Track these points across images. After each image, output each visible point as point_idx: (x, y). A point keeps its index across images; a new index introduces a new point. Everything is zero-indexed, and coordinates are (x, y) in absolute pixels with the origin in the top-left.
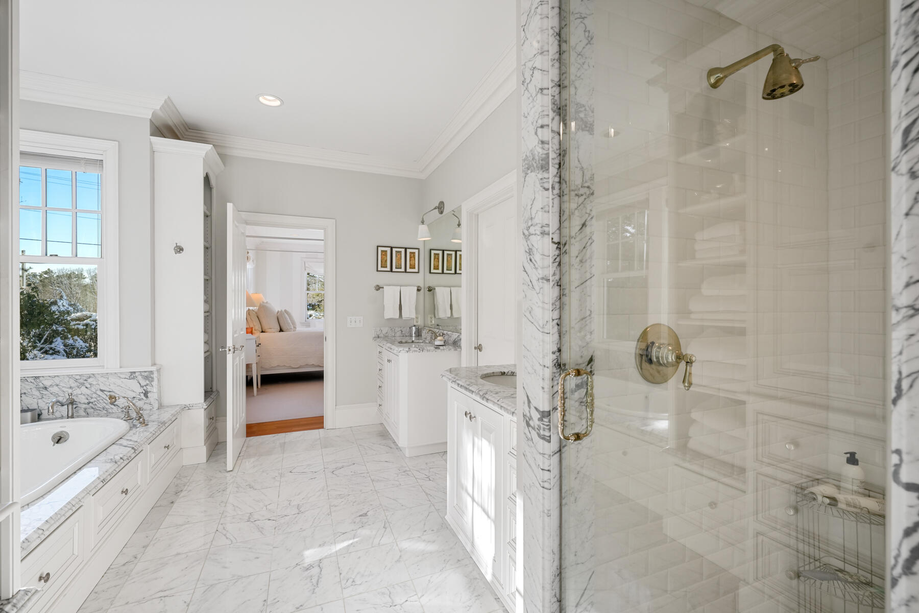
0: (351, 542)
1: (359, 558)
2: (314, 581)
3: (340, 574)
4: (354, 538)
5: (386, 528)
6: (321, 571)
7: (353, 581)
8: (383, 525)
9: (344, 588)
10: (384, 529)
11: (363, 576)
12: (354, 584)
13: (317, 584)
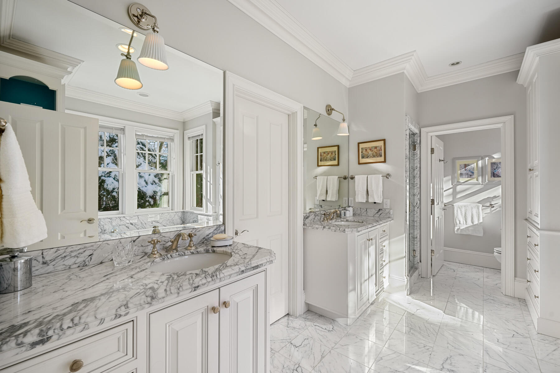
0: (413, 366)
1: (414, 354)
2: (449, 361)
3: (430, 354)
4: (410, 367)
5: (381, 358)
6: (443, 364)
7: (425, 347)
8: (381, 361)
9: (432, 347)
10: (383, 358)
11: (418, 346)
12: (425, 346)
13: (448, 358)
